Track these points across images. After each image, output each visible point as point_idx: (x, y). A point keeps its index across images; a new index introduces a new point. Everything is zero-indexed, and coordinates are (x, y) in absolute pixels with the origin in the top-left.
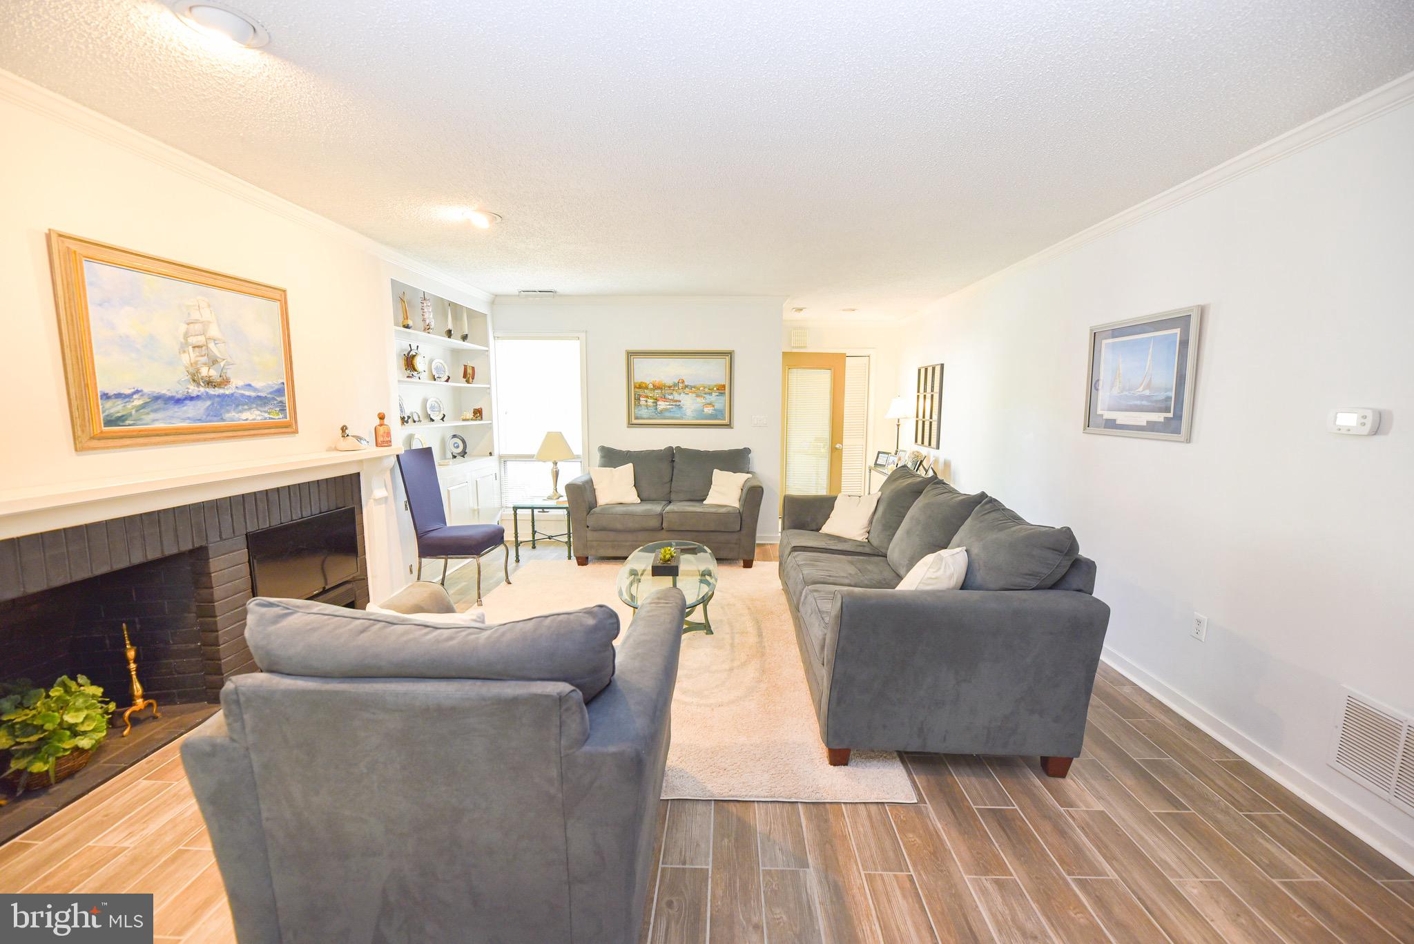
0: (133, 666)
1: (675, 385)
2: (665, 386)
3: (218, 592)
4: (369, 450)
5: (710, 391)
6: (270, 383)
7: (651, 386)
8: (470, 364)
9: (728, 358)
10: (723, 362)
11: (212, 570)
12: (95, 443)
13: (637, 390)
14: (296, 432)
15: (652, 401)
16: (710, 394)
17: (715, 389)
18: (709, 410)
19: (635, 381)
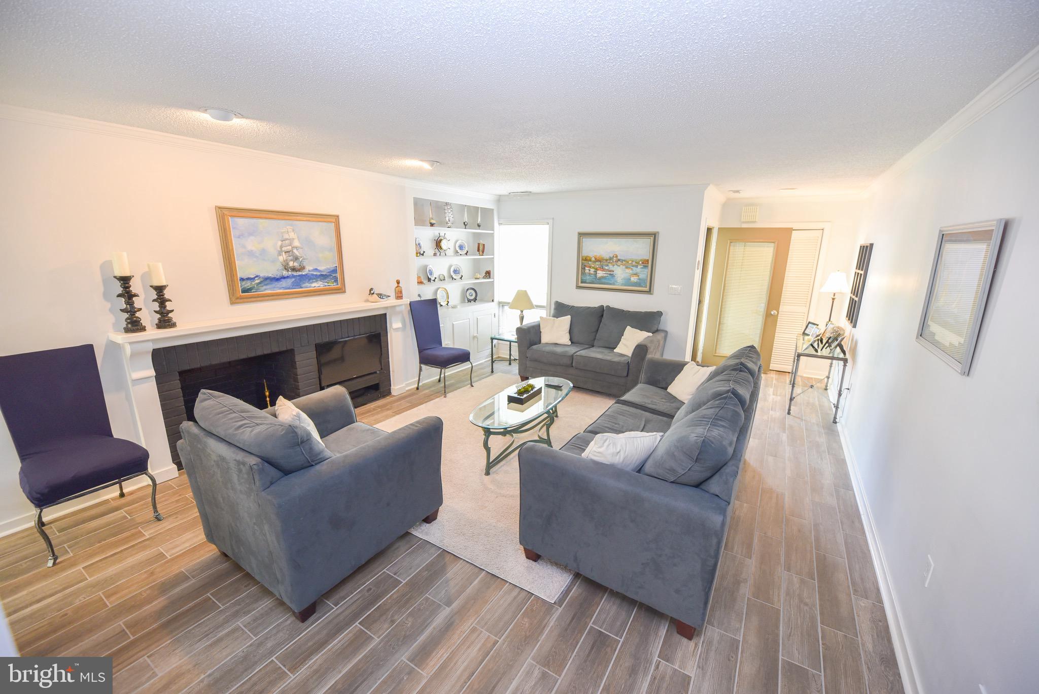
0: (268, 399)
1: (611, 259)
2: (603, 259)
3: (299, 371)
4: (392, 301)
5: (637, 264)
6: (329, 267)
7: (593, 259)
8: (482, 242)
9: (652, 238)
10: (649, 241)
11: (296, 360)
12: (238, 301)
13: (583, 262)
14: (345, 292)
15: (593, 270)
16: (637, 266)
17: (640, 263)
18: (634, 279)
19: (583, 255)
